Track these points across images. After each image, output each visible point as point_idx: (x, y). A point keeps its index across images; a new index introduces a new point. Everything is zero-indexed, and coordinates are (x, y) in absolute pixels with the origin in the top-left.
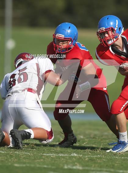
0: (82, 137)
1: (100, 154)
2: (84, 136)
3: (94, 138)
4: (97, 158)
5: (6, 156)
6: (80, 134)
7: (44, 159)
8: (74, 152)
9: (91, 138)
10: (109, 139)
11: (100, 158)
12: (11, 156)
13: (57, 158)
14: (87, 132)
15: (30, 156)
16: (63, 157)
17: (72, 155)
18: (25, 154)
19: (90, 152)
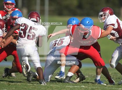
0: (87, 77)
1: (97, 86)
2: (88, 76)
3: (94, 77)
4: (95, 88)
5: (45, 87)
6: (86, 75)
7: (66, 89)
8: (83, 85)
9: (92, 77)
10: (102, 77)
11: (97, 88)
12: (48, 87)
13: (73, 88)
14: (90, 74)
15: (58, 87)
16: (77, 88)
17: (82, 87)
18: (56, 86)
19: (92, 85)
